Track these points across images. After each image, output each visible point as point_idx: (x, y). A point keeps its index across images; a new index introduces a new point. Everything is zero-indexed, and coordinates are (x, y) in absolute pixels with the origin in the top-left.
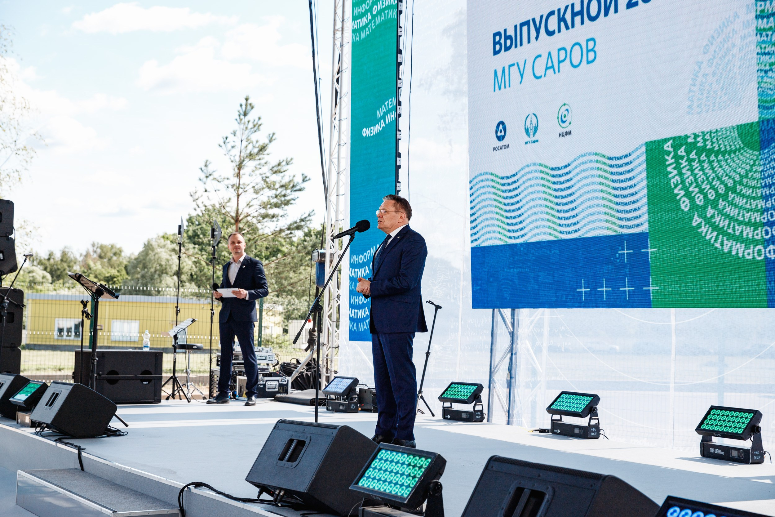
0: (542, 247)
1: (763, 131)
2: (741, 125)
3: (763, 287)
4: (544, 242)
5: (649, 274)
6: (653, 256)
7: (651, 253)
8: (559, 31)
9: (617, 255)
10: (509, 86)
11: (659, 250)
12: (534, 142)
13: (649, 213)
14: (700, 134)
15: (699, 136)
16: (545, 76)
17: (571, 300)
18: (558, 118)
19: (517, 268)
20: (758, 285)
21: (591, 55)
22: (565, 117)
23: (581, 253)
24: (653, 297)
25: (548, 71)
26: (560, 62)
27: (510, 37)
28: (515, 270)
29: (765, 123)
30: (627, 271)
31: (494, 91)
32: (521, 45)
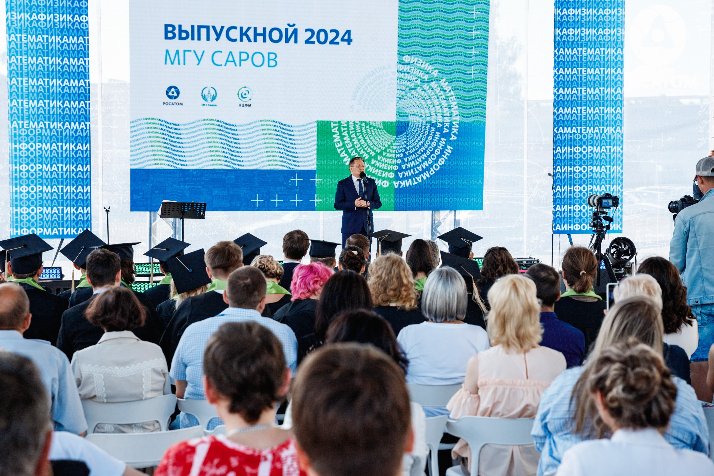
0: (218, 173)
1: (398, 127)
2: (385, 122)
3: (392, 200)
4: (220, 170)
5: (315, 193)
6: (319, 183)
7: (318, 181)
8: (241, 40)
9: (290, 181)
10: (184, 64)
11: (324, 180)
12: (212, 105)
13: (317, 160)
14: (358, 123)
15: (357, 124)
16: (225, 65)
17: (244, 206)
18: (238, 94)
19: (188, 185)
20: (390, 200)
21: (272, 63)
22: (245, 94)
23: (256, 178)
24: (317, 205)
25: (228, 63)
26: (241, 60)
27: (186, 32)
28: (186, 187)
29: (400, 123)
30: (297, 190)
31: (166, 63)
32: (199, 39)
